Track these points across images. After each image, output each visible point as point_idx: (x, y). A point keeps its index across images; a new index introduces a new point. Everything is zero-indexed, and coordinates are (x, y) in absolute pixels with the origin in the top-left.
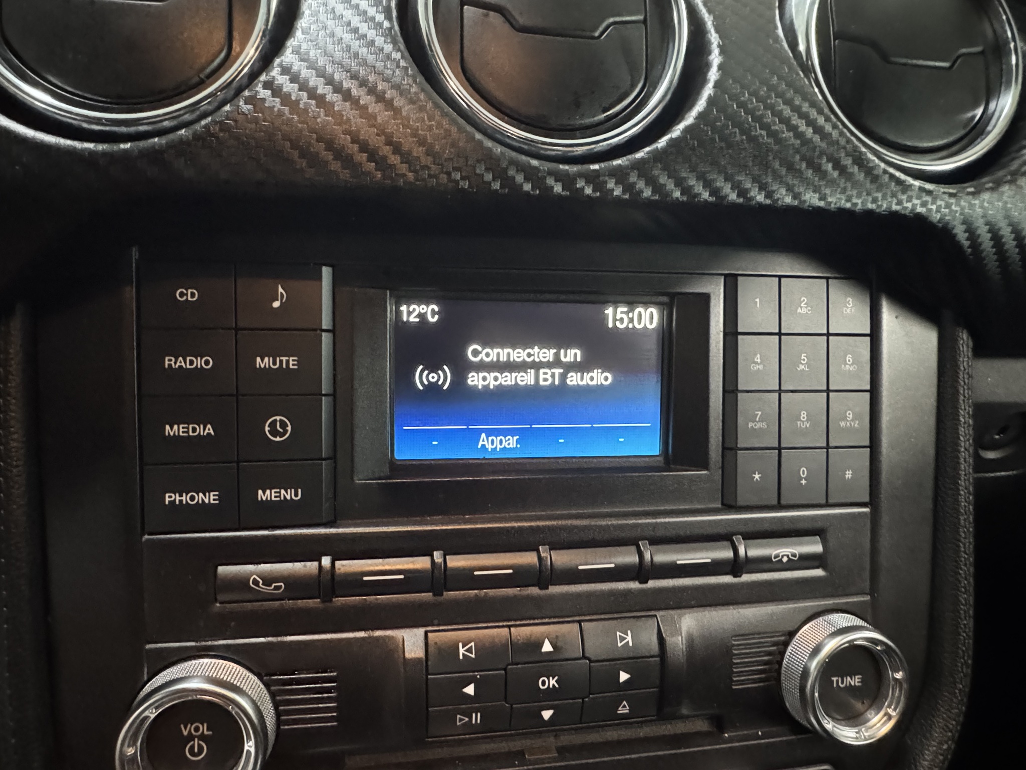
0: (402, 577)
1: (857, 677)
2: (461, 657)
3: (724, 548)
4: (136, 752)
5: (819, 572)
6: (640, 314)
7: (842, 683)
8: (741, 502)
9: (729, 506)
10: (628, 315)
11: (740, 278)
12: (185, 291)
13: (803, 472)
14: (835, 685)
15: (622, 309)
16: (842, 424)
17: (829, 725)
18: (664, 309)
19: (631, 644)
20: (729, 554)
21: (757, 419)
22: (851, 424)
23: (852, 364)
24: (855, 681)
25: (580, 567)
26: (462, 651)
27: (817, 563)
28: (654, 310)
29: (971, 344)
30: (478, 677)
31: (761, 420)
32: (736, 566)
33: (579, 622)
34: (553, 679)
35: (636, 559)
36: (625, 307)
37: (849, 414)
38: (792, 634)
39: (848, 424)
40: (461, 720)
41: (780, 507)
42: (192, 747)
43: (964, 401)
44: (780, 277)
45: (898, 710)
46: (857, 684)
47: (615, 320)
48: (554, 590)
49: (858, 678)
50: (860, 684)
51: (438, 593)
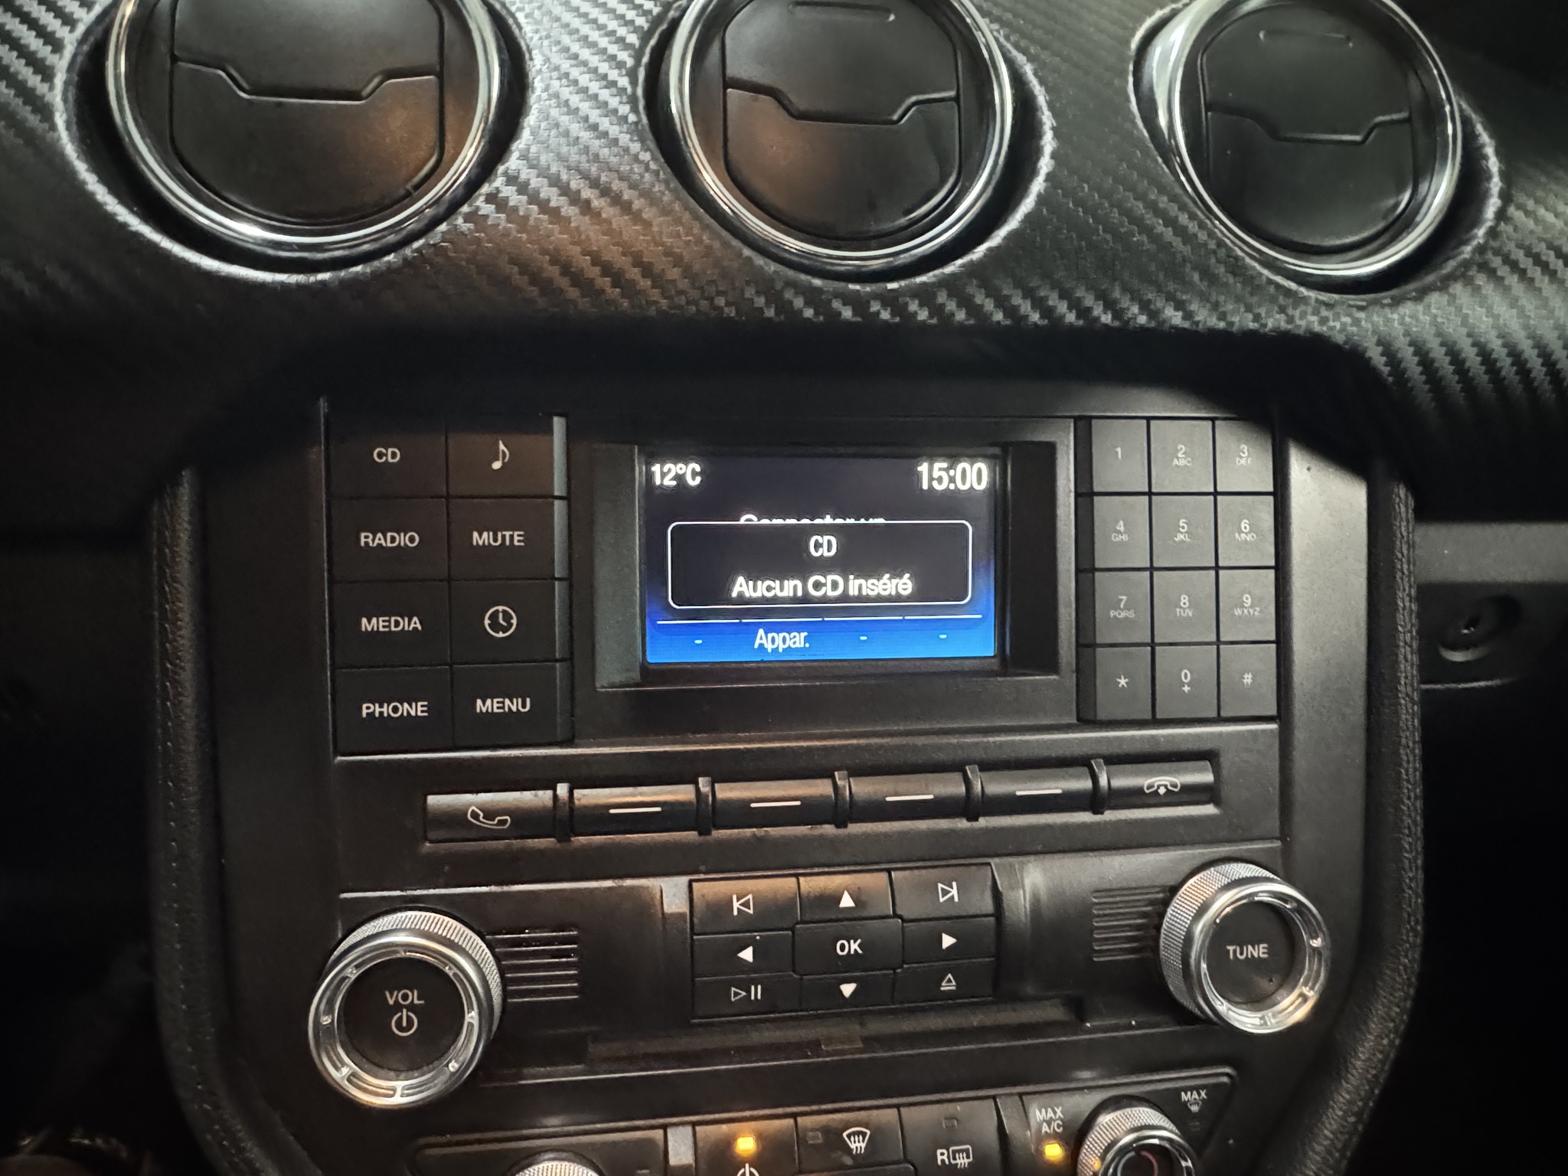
0: (658, 809)
1: (1261, 946)
2: (735, 913)
3: (1078, 777)
4: (333, 1020)
5: (1210, 809)
6: (964, 471)
7: (1242, 954)
8: (1102, 715)
9: (1087, 720)
10: (948, 473)
11: (1094, 422)
12: (384, 451)
13: (1186, 676)
14: (1231, 956)
15: (940, 465)
16: (1238, 612)
17: (1222, 1007)
18: (996, 464)
19: (956, 899)
20: (1086, 784)
21: (1122, 606)
22: (1249, 612)
23: (1250, 532)
24: (1260, 951)
25: (889, 799)
26: (736, 905)
27: (1203, 797)
28: (982, 466)
29: (1411, 503)
30: (758, 938)
31: (1127, 608)
32: (1095, 801)
33: (889, 871)
34: (855, 942)
35: (963, 789)
36: (945, 461)
37: (1247, 599)
38: (1174, 890)
39: (1246, 611)
40: (736, 994)
41: (1156, 722)
42: (400, 1019)
43: (1402, 579)
44: (1149, 419)
45: (1316, 988)
46: (1261, 955)
47: (931, 479)
48: (854, 828)
49: (1263, 948)
50: (1266, 956)
51: (704, 832)
